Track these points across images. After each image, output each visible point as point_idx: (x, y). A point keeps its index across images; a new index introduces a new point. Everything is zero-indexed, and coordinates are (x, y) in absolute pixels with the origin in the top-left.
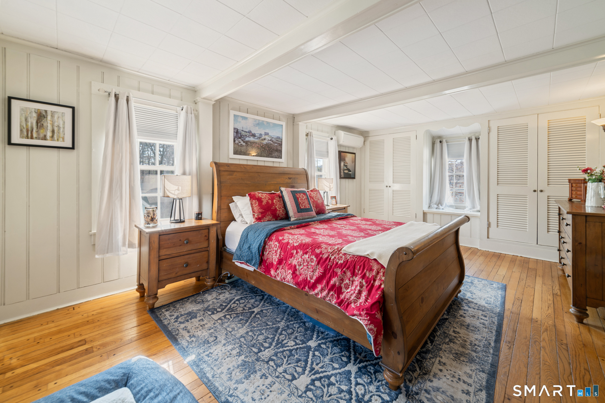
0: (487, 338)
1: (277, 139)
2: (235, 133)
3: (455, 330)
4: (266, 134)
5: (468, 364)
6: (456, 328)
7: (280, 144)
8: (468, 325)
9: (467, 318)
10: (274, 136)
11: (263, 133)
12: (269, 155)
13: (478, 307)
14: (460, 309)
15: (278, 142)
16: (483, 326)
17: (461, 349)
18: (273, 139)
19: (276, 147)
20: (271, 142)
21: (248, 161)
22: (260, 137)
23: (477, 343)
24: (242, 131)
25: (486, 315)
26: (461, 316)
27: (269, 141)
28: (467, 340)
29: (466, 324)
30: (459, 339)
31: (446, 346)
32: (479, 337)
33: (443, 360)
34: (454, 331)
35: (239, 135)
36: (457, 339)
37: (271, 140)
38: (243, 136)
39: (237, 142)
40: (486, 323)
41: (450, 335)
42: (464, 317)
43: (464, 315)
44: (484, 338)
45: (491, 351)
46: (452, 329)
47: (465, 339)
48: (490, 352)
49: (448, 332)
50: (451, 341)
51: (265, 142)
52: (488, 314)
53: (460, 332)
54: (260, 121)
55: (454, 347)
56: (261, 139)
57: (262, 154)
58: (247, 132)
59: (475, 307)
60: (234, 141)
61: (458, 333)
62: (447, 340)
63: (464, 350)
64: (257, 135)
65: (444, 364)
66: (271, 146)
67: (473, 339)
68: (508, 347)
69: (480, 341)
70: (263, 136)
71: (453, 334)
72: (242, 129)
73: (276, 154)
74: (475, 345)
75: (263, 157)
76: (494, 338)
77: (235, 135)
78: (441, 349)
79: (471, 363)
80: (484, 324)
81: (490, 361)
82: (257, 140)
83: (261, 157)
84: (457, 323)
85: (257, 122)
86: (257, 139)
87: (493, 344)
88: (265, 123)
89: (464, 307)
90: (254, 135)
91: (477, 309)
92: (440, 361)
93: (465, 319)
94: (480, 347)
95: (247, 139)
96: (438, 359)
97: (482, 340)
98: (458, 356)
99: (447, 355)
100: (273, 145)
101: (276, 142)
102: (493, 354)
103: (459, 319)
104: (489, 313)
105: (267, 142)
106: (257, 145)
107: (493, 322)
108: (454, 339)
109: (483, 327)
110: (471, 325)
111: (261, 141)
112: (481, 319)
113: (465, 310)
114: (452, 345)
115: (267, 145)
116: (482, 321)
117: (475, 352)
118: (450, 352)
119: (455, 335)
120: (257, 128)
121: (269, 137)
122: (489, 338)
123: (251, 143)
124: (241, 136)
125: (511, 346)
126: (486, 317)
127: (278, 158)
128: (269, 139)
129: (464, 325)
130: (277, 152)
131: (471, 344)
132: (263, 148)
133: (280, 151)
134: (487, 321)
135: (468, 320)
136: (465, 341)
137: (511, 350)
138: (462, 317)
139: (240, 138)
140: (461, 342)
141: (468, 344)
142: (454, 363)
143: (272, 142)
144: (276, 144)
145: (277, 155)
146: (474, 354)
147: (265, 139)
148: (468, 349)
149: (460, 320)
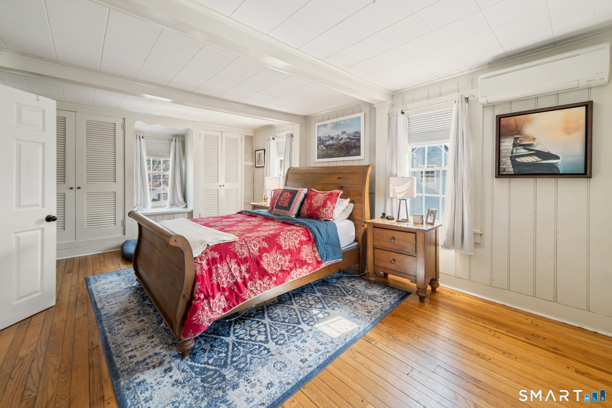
0: (115, 335)
1: (355, 135)
2: (319, 141)
3: (143, 322)
4: (344, 133)
5: (117, 311)
6: (145, 323)
7: (358, 139)
8: (138, 334)
9: (146, 340)
10: (351, 132)
11: (340, 133)
12: (348, 154)
13: (147, 364)
14: (161, 343)
15: (356, 138)
16: (125, 344)
17: (128, 315)
18: (351, 136)
19: (354, 143)
20: (348, 140)
21: (329, 163)
22: (338, 138)
23: (120, 326)
24: (324, 137)
25: (132, 360)
26: (153, 337)
27: (346, 140)
28: (128, 323)
29: (141, 333)
30: (134, 319)
31: (138, 309)
32: (122, 331)
33: (132, 304)
34: (143, 320)
35: (322, 142)
36: (135, 317)
37: (348, 138)
38: (324, 141)
39: (320, 148)
40: (125, 350)
41: (143, 316)
42: (148, 338)
43: (151, 340)
44: (117, 334)
45: (106, 329)
46: (146, 321)
47: (131, 322)
48: (107, 327)
49: (147, 316)
50: (139, 314)
51: (342, 142)
52: (130, 363)
53: (138, 323)
54: (338, 122)
55: (133, 312)
56: (338, 140)
57: (339, 154)
58: (327, 137)
59: (151, 359)
60: (318, 148)
61: (140, 322)
62: (141, 312)
63: (125, 316)
64: (335, 137)
65: (130, 303)
66: (349, 144)
67: (125, 326)
68: (94, 343)
69: (119, 329)
70: (340, 136)
71: (142, 318)
72: (323, 136)
73: (354, 151)
74: (120, 324)
75: (341, 157)
76: (109, 340)
77: (319, 143)
78: (139, 306)
79: (115, 313)
80: (126, 346)
81: (104, 322)
82: (335, 142)
83: (339, 157)
84: (148, 328)
85: (335, 125)
86: (335, 140)
87: (108, 334)
88: (342, 123)
89: (160, 349)
90: (332, 138)
91: (145, 359)
92: (134, 302)
93: (147, 337)
94: (116, 325)
95: (327, 143)
96: (135, 302)
97: (118, 331)
98: (126, 310)
99: (133, 306)
100: (351, 143)
101: (354, 138)
102: (104, 327)
103: (151, 332)
104: (130, 365)
105: (344, 141)
106: (335, 146)
107: (119, 356)
108: (138, 316)
109: (124, 342)
110: (137, 335)
111: (339, 142)
112: (132, 350)
113: (156, 345)
114: (136, 312)
115: (344, 143)
116: (130, 349)
117: (118, 320)
118: (132, 309)
119: (140, 319)
120: (335, 130)
121: (346, 135)
122: (114, 336)
123: (330, 146)
124: (323, 142)
125: (91, 346)
126: (131, 357)
127: (357, 155)
128: (347, 138)
129: (141, 330)
130: (355, 149)
131: (124, 322)
132: (341, 148)
133: (359, 147)
134: (126, 353)
135: (143, 338)
136: (129, 321)
137: (90, 343)
138: (151, 336)
139: (322, 144)
140: (131, 319)
141: (126, 321)
142: (125, 306)
143: (350, 139)
144: (354, 141)
145: (356, 153)
146: (117, 318)
147: (342, 139)
148: (124, 318)
149: (149, 332)
